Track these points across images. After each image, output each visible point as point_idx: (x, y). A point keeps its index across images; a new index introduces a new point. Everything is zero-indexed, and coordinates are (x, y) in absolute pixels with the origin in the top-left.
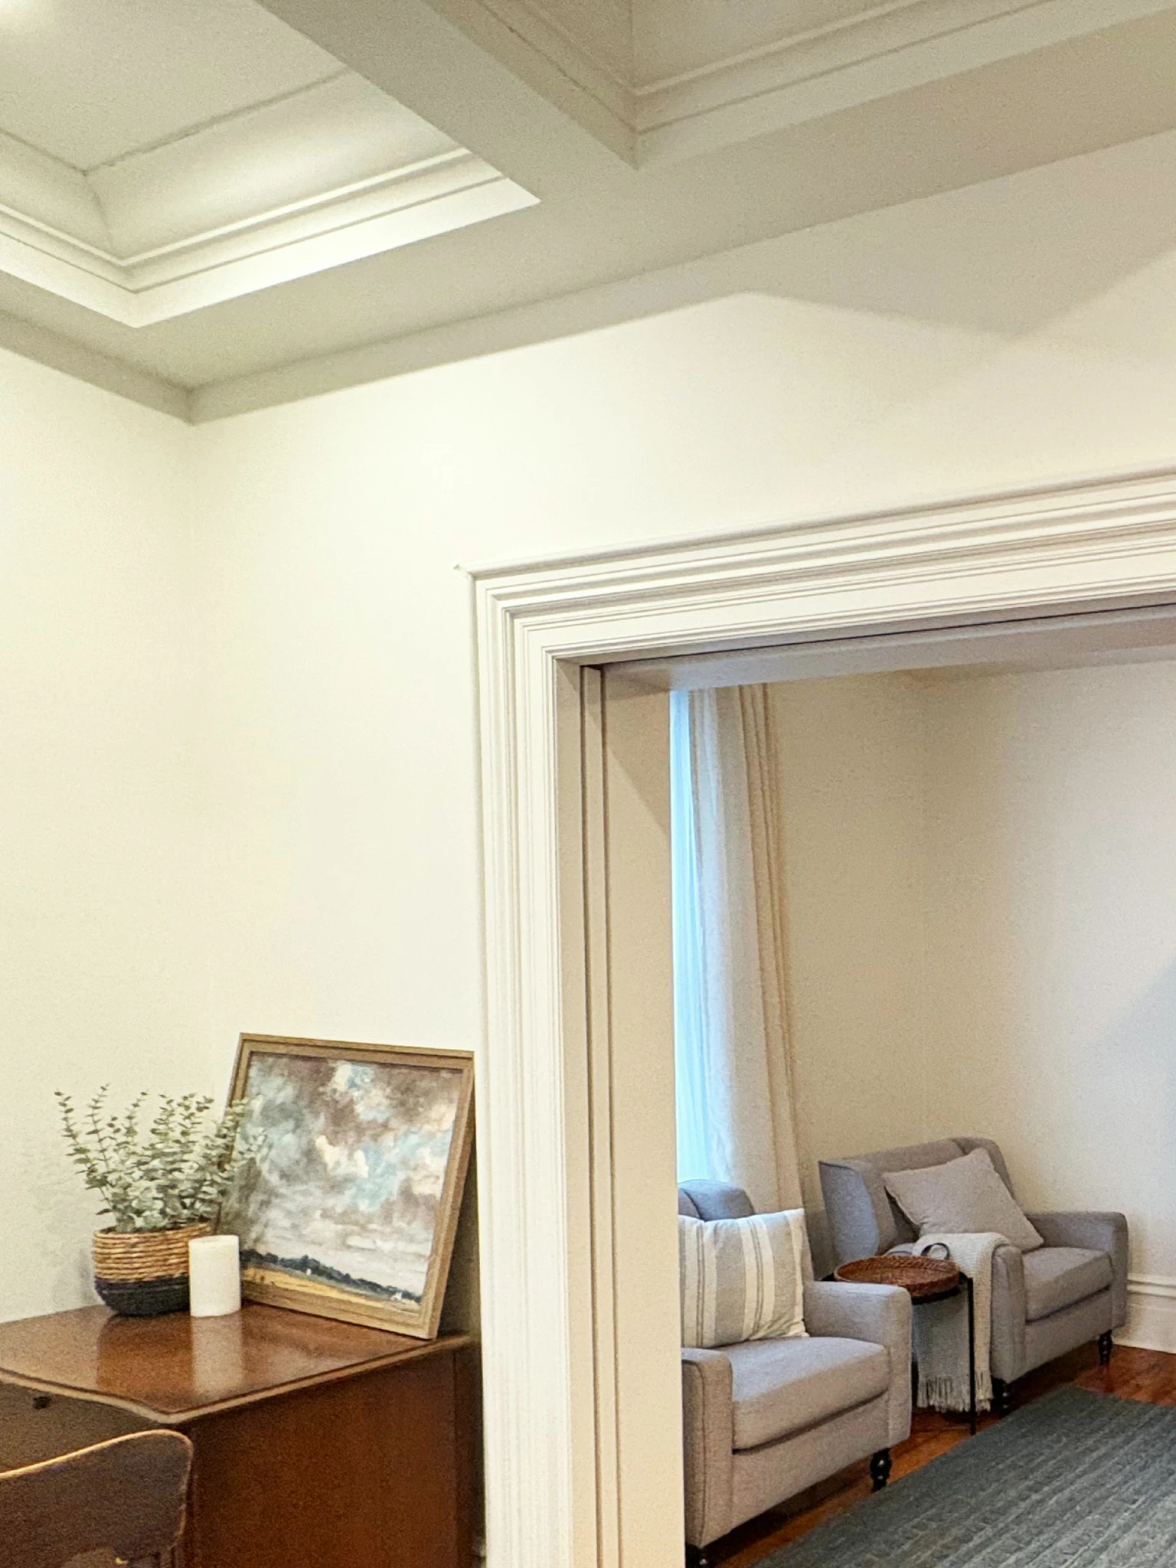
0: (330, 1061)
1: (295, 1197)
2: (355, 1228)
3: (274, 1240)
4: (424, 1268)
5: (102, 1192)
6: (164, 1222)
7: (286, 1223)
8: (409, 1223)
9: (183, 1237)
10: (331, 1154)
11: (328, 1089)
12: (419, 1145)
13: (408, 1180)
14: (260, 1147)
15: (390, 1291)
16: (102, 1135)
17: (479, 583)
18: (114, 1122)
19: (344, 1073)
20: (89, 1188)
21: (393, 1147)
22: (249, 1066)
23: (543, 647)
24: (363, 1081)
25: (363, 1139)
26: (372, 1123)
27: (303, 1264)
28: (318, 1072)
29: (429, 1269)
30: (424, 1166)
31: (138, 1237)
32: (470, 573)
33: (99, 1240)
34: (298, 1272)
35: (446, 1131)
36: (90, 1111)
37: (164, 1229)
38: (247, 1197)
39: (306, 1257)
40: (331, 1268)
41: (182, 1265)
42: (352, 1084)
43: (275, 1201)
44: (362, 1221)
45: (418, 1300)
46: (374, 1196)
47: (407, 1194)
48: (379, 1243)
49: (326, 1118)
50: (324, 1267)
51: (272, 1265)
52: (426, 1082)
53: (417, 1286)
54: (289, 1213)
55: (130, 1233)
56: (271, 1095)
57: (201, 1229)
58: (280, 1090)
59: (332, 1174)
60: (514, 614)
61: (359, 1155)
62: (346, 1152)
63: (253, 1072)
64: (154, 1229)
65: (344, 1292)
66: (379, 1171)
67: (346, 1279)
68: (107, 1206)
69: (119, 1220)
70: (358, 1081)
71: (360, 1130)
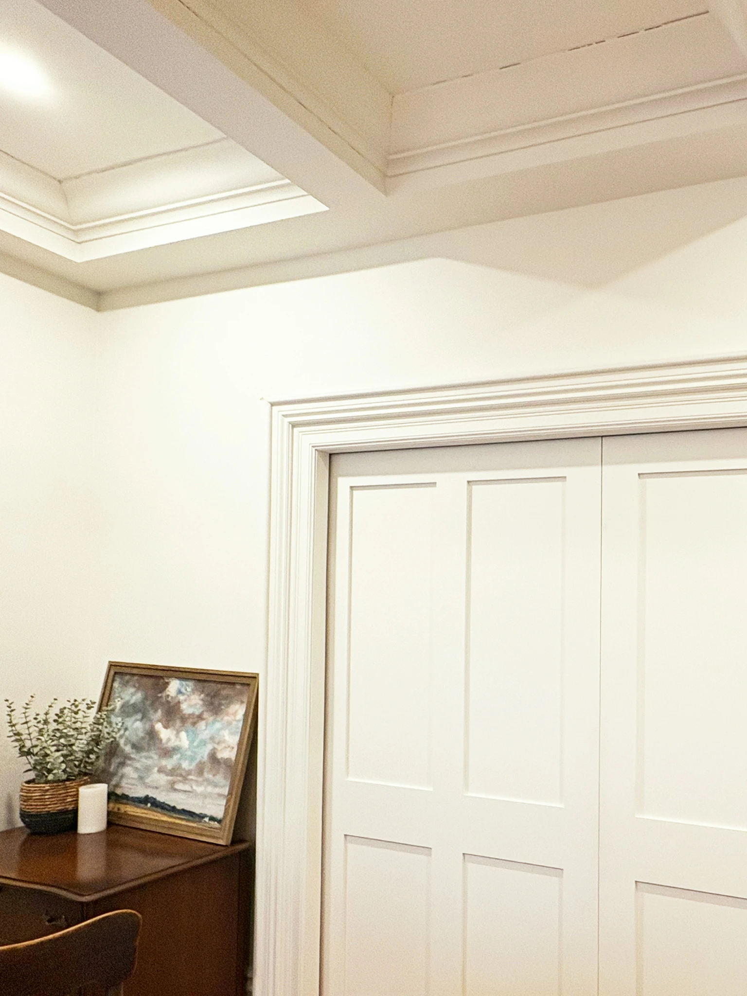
0: (165, 678)
1: (142, 760)
2: (180, 778)
3: (126, 786)
4: (224, 802)
5: (28, 759)
6: (64, 777)
7: (135, 775)
8: (214, 775)
9: (75, 785)
10: (165, 734)
11: (164, 695)
12: (222, 729)
13: (214, 749)
14: (119, 730)
15: (201, 817)
16: (29, 724)
17: (274, 408)
18: (38, 717)
19: (174, 686)
20: (20, 756)
21: (205, 730)
22: (113, 681)
23: (310, 444)
24: (186, 690)
25: (186, 725)
26: (192, 715)
27: (146, 800)
28: (157, 684)
29: (227, 803)
30: (224, 741)
31: (49, 786)
32: (270, 403)
33: (25, 788)
34: (142, 805)
35: (239, 721)
36: (24, 710)
37: (64, 781)
38: (110, 760)
39: (148, 796)
40: (164, 803)
41: (74, 802)
42: (180, 692)
43: (129, 762)
44: (184, 774)
45: (219, 821)
46: (192, 759)
47: (213, 757)
48: (195, 787)
49: (162, 713)
50: (159, 802)
51: (125, 801)
52: (226, 691)
53: (219, 813)
54: (136, 769)
55: (43, 783)
56: (127, 698)
57: (85, 780)
58: (133, 695)
59: (165, 746)
60: (294, 425)
61: (183, 735)
62: (175, 732)
63: (116, 685)
64: (59, 781)
65: (172, 817)
66: (195, 744)
67: (173, 809)
68: (29, 767)
69: (37, 776)
70: (183, 690)
71: (184, 719)
